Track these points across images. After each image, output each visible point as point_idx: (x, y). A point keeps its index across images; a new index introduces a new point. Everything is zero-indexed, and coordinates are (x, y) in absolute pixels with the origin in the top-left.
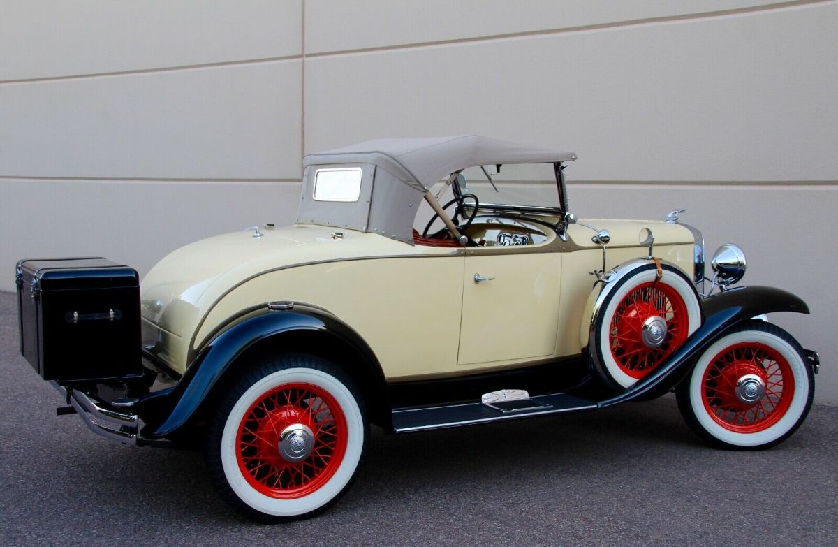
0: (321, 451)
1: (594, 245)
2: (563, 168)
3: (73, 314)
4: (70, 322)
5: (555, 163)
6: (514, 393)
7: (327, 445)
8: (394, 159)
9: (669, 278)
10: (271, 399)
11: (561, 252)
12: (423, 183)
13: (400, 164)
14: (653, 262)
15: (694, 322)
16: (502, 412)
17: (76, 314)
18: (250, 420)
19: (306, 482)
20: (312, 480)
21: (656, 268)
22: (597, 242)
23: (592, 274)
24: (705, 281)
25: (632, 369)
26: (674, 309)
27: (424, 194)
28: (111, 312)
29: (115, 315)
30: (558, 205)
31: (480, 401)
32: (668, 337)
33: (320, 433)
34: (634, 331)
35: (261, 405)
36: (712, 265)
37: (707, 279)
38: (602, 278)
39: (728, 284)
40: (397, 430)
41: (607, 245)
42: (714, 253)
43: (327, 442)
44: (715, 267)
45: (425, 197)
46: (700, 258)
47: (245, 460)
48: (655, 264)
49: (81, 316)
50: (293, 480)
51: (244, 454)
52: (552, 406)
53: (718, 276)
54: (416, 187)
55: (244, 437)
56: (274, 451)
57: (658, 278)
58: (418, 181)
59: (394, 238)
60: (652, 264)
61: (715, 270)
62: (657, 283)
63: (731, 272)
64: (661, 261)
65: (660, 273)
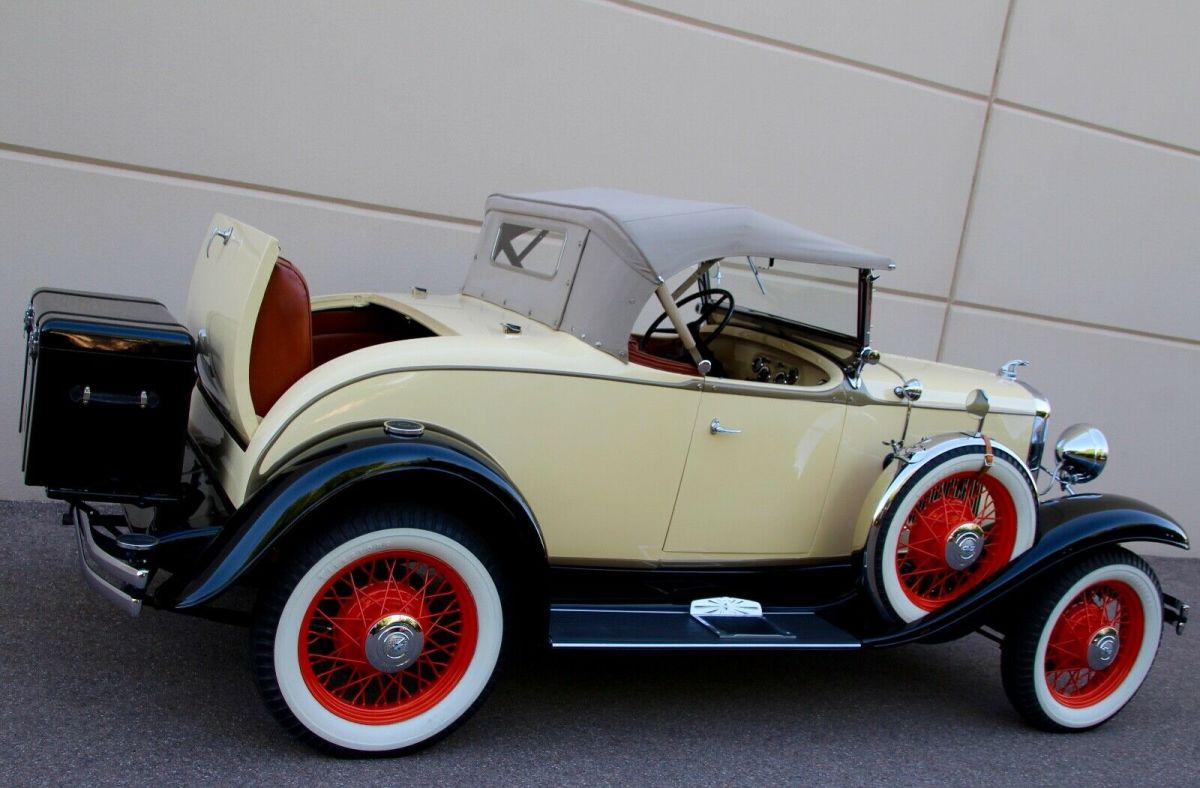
0: (434, 657)
1: (896, 399)
2: (872, 279)
3: (83, 389)
4: (77, 401)
5: (860, 270)
6: (742, 604)
7: (444, 648)
8: (619, 226)
9: (1000, 469)
10: (365, 570)
11: (847, 404)
12: (656, 269)
13: (626, 234)
14: (980, 442)
15: (1024, 539)
16: (718, 636)
17: (87, 390)
18: (326, 598)
19: (404, 698)
20: (414, 698)
21: (983, 452)
22: (901, 396)
23: (887, 444)
24: (1041, 471)
25: (920, 594)
26: (997, 515)
27: (656, 287)
28: (144, 395)
29: (148, 400)
30: (853, 333)
31: (688, 610)
32: (984, 554)
33: (435, 628)
34: (935, 540)
35: (347, 577)
36: (1056, 452)
37: (1044, 469)
38: (902, 454)
39: (1073, 482)
40: (554, 645)
41: (915, 403)
42: (1060, 433)
43: (442, 643)
44: (1061, 455)
45: (656, 292)
46: (1038, 437)
47: (312, 659)
48: (985, 447)
49: (95, 395)
50: (383, 695)
51: (311, 649)
52: (794, 637)
53: (1062, 469)
54: (645, 274)
55: (313, 623)
56: (358, 652)
57: (984, 468)
58: (650, 267)
59: (598, 347)
60: (980, 446)
61: (1059, 459)
62: (982, 475)
63: (1082, 467)
64: (991, 442)
65: (989, 461)
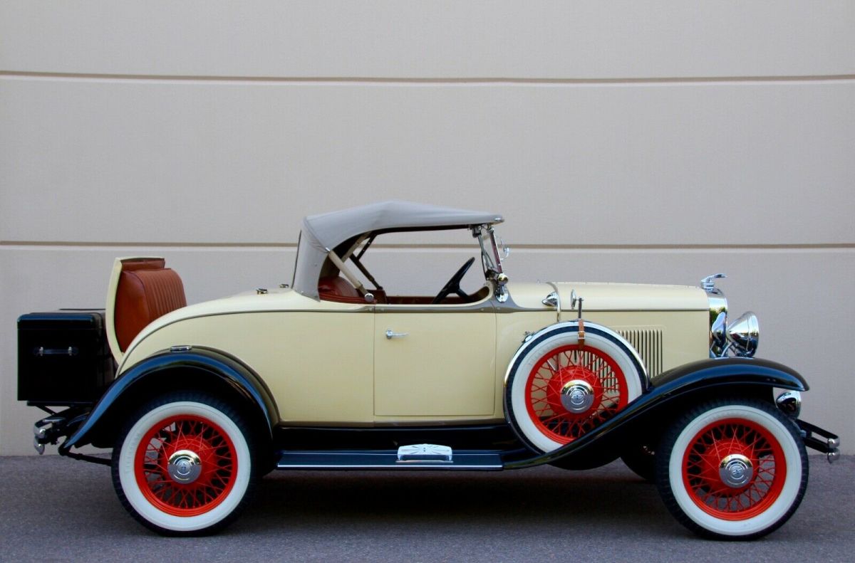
3: (39, 348)
6: (437, 448)
9: (594, 340)
11: (495, 313)
12: (324, 245)
14: (571, 324)
16: (395, 462)
17: (42, 349)
21: (578, 330)
22: (548, 304)
29: (73, 351)
31: (397, 452)
40: (279, 466)
48: (578, 327)
57: (582, 341)
58: (320, 243)
59: (303, 294)
60: (575, 327)
62: (580, 346)
64: (584, 323)
65: (583, 336)
